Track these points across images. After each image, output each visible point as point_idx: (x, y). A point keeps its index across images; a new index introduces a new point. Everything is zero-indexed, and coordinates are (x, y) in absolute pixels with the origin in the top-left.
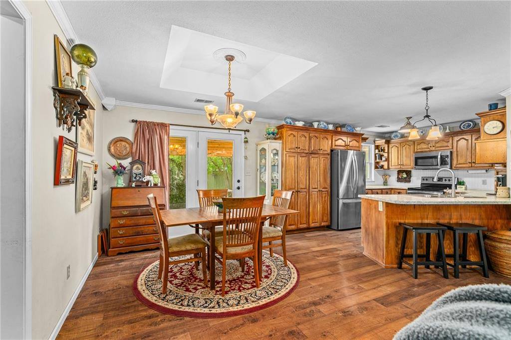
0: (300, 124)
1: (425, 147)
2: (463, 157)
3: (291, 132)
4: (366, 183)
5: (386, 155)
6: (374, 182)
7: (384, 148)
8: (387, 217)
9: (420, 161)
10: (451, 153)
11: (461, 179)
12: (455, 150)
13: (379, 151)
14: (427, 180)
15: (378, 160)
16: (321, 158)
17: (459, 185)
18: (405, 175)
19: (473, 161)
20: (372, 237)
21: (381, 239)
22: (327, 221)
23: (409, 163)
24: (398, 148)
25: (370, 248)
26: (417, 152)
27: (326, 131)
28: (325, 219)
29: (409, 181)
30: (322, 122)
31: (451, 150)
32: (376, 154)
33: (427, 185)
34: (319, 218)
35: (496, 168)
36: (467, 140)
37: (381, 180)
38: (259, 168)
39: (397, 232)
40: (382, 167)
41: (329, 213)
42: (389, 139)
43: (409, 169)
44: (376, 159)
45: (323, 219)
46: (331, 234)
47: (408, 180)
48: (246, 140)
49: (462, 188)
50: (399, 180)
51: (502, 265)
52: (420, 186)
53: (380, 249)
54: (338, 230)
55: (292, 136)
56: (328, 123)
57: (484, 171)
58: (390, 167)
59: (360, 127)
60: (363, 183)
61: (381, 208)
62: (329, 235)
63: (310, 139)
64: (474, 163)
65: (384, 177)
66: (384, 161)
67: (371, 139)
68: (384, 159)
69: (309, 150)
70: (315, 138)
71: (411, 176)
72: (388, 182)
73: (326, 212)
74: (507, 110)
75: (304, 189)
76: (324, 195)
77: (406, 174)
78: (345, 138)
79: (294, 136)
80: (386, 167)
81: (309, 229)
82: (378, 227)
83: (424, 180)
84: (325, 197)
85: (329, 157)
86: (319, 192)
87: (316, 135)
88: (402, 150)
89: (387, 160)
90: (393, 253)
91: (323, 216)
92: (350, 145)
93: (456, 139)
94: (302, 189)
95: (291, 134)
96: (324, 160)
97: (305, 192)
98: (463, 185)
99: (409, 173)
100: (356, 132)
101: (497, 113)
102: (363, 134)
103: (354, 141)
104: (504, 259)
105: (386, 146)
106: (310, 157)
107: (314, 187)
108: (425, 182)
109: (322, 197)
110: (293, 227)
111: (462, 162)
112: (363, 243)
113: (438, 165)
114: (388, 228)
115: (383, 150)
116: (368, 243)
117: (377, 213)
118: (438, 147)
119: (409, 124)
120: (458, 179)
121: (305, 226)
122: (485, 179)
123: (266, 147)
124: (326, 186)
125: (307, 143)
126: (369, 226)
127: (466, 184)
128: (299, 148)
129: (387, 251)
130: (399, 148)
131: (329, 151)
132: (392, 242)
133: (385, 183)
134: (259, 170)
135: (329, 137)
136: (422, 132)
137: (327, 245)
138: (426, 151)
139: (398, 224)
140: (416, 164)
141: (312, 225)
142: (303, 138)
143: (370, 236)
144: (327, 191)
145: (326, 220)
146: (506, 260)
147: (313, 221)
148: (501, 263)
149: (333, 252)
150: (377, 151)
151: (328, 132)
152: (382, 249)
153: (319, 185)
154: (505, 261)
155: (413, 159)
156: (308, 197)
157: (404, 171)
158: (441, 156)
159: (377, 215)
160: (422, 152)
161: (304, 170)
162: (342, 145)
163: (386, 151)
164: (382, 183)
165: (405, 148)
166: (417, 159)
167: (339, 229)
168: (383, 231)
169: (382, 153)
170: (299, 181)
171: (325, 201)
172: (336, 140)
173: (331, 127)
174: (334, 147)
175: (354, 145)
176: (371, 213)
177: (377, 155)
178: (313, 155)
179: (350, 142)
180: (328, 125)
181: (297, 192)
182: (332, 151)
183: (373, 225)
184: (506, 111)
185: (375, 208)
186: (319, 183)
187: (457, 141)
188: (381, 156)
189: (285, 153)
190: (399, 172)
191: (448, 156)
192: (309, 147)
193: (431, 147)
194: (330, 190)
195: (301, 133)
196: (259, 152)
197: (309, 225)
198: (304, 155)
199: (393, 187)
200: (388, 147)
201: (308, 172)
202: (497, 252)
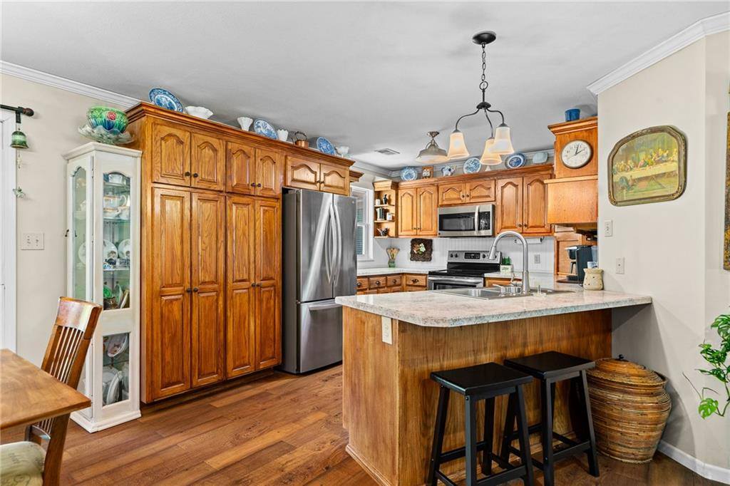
0: (202, 113)
1: (455, 196)
2: (511, 216)
3: (168, 130)
4: (358, 264)
5: (392, 210)
6: (373, 261)
7: (390, 196)
8: (403, 362)
9: (446, 221)
10: (494, 207)
11: (505, 254)
12: (498, 202)
13: (382, 203)
14: (456, 256)
15: (379, 220)
16: (257, 206)
17: (503, 264)
18: (422, 249)
19: (525, 222)
20: (367, 409)
21: (388, 418)
22: (273, 358)
23: (429, 227)
24: (412, 197)
25: (363, 437)
26: (442, 206)
27: (271, 143)
28: (269, 352)
29: (429, 259)
30: (262, 122)
31: (494, 203)
32: (376, 208)
33: (456, 265)
34: (252, 350)
35: (555, 234)
36: (516, 186)
37: (385, 258)
38: (70, 227)
39: (426, 397)
40: (386, 232)
41: (278, 338)
42: (397, 181)
43: (429, 238)
44: (376, 217)
45: (262, 352)
46: (281, 387)
47: (426, 256)
48: (19, 138)
49: (507, 269)
50: (414, 257)
51: (613, 437)
52: (446, 269)
53: (386, 446)
54: (299, 375)
55: (172, 141)
56: (277, 128)
57: (538, 241)
58: (400, 233)
59: (346, 146)
60: (353, 265)
61: (387, 338)
62: (276, 394)
63: (228, 155)
64: (526, 226)
65: (388, 250)
66: (390, 221)
67: (367, 177)
68: (389, 217)
69: (225, 184)
70: (242, 156)
71: (432, 250)
72: (396, 261)
73: (271, 336)
74: (599, 121)
75: (212, 283)
76: (265, 296)
77: (425, 246)
78: (315, 167)
79: (180, 142)
80: (392, 233)
81: (227, 384)
82: (379, 386)
83: (452, 256)
84: (268, 299)
85: (278, 205)
86: (251, 290)
87: (246, 148)
88: (418, 200)
89: (395, 219)
90: (416, 456)
91: (262, 345)
92: (327, 183)
93: (501, 183)
94: (204, 283)
95: (170, 135)
96: (265, 212)
97: (214, 290)
98: (509, 264)
99: (428, 244)
100: (338, 156)
101: (581, 127)
102: (351, 163)
103: (335, 176)
104: (618, 426)
105: (393, 193)
106: (228, 202)
107: (238, 278)
108: (454, 260)
109: (261, 301)
110: (177, 389)
111: (509, 225)
112: (347, 421)
113: (474, 230)
114: (405, 391)
115: (388, 201)
116: (358, 424)
117: (378, 347)
118: (474, 197)
119: (433, 145)
120: (501, 253)
121: (214, 378)
122: (538, 254)
123: (85, 163)
124: (272, 274)
125: (221, 165)
126: (359, 380)
127: (512, 263)
128: (196, 176)
129: (402, 454)
130: (415, 197)
131: (279, 192)
132: (414, 425)
133: (392, 263)
134: (71, 234)
135: (278, 157)
136: (450, 170)
137: (261, 433)
138: (456, 205)
139: (427, 376)
140: (441, 229)
141: (234, 373)
142: (208, 152)
143: (363, 407)
144: (273, 285)
145: (271, 356)
146: (622, 427)
147: (237, 363)
148: (613, 434)
149: (268, 461)
150: (378, 201)
151: (276, 146)
152: (390, 446)
153: (252, 272)
154: (619, 429)
155: (436, 219)
156: (221, 302)
157: (422, 239)
158: (479, 213)
159: (378, 354)
160: (450, 205)
161: (210, 234)
162: (308, 180)
163: (393, 202)
164: (387, 263)
165: (425, 198)
166: (442, 217)
167: (301, 372)
168: (393, 397)
169: (386, 206)
170: (194, 263)
171: (268, 309)
172: (295, 168)
173: (283, 136)
174: (289, 183)
175: (334, 184)
176: (365, 347)
177: (378, 210)
178: (236, 199)
179: (325, 175)
180: (276, 130)
181: (190, 291)
182: (285, 191)
183: (369, 378)
184: (596, 124)
185: (374, 333)
186: (252, 266)
187: (503, 187)
188: (385, 212)
189: (150, 185)
190: (415, 242)
191: (489, 212)
192: (227, 176)
193: (463, 196)
194: (280, 284)
195: (201, 137)
196: (70, 179)
197: (226, 373)
198: (211, 195)
199: (405, 271)
200: (397, 195)
201: (221, 238)
202: (606, 411)
